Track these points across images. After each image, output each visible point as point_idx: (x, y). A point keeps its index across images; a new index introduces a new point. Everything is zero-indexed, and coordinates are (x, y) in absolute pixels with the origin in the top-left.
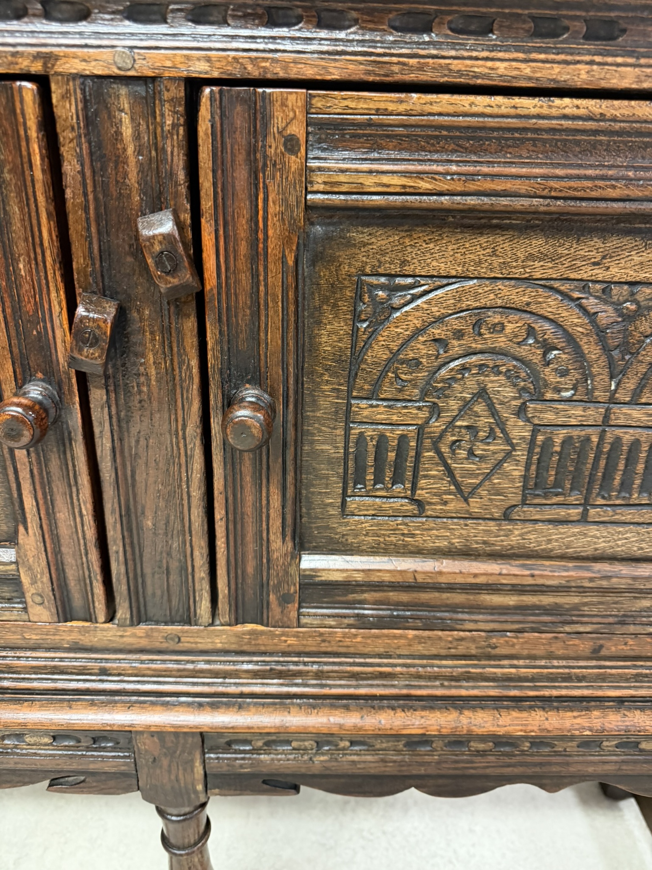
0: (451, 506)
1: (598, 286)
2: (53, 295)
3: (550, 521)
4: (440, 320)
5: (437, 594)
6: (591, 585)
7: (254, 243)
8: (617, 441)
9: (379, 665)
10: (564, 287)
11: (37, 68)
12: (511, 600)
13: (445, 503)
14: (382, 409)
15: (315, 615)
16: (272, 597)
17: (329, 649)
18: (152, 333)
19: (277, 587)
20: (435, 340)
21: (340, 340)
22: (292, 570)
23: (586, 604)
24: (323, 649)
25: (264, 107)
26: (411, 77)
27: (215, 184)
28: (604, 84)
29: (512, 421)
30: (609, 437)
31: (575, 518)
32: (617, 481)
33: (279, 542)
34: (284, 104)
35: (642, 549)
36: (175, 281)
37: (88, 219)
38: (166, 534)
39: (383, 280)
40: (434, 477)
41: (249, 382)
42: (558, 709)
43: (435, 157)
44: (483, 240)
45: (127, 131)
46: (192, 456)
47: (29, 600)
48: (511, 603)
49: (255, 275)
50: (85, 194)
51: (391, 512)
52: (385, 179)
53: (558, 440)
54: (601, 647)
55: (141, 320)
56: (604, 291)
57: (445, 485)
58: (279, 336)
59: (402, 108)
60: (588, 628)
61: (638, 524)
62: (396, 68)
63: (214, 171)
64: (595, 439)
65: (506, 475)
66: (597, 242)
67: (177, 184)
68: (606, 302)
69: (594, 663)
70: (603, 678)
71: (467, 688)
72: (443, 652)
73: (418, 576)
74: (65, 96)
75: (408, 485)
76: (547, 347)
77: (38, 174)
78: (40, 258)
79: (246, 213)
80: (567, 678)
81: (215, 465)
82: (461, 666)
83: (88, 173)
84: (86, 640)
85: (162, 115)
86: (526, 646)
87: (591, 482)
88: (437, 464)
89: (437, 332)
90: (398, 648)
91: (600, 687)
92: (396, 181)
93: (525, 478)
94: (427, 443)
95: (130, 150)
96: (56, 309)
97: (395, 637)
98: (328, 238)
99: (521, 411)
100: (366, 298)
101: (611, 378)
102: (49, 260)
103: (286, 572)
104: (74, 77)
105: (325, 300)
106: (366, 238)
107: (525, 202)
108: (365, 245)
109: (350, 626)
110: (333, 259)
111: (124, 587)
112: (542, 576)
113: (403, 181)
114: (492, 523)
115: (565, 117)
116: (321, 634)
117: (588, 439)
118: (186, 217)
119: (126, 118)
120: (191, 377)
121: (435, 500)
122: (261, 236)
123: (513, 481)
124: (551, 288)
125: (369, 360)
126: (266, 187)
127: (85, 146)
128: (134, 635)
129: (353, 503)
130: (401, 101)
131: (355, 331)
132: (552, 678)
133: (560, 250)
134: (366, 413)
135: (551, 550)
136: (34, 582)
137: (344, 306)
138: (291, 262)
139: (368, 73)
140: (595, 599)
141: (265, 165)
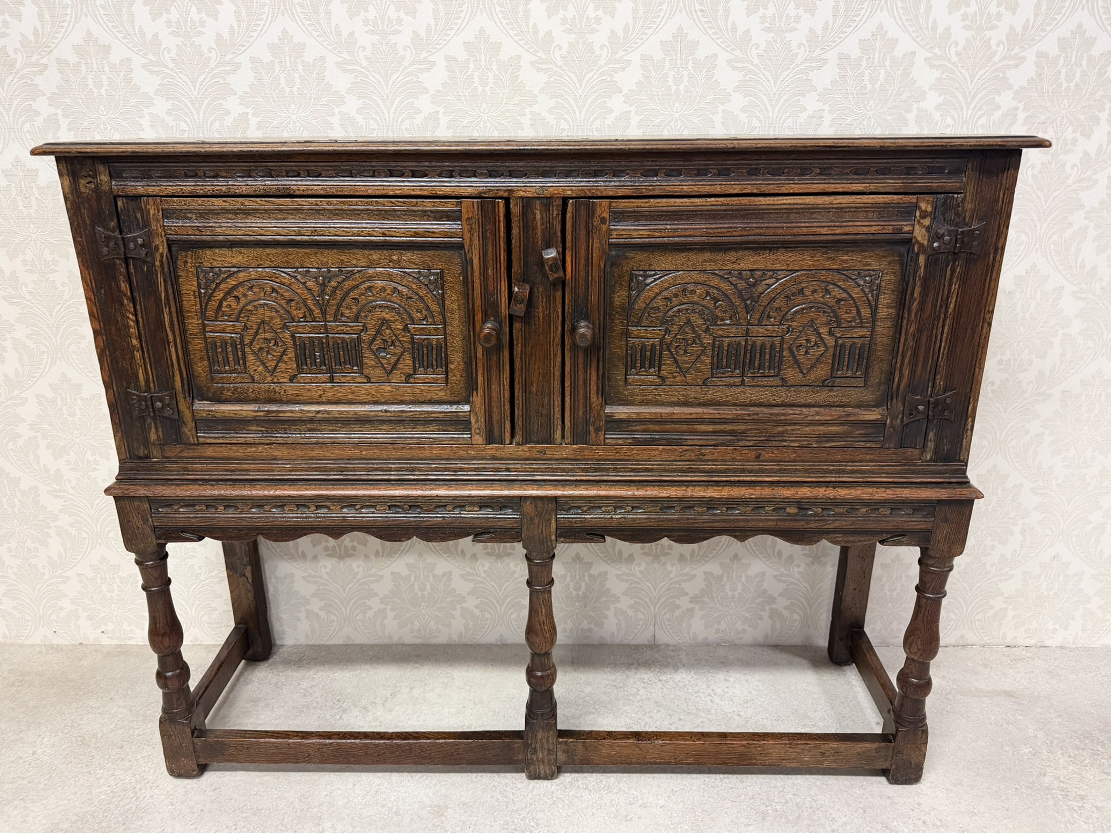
0: (678, 379)
1: (736, 272)
2: (503, 283)
3: (726, 385)
4: (667, 289)
5: (673, 426)
6: (749, 418)
7: (587, 260)
8: (754, 345)
9: (645, 465)
10: (721, 273)
11: (506, 195)
12: (710, 428)
13: (675, 377)
14: (643, 331)
15: (612, 438)
16: (591, 428)
17: (620, 458)
18: (542, 298)
19: (594, 422)
20: (666, 298)
21: (623, 299)
22: (602, 413)
23: (749, 430)
24: (617, 458)
25: (592, 207)
26: (650, 193)
27: (572, 237)
28: (727, 192)
29: (703, 334)
30: (750, 343)
31: (739, 384)
32: (756, 364)
33: (595, 398)
34: (600, 206)
35: (774, 400)
36: (556, 275)
37: (520, 252)
38: (542, 395)
39: (641, 272)
40: (669, 364)
41: (583, 319)
42: (738, 486)
43: (661, 223)
44: (684, 254)
45: (538, 217)
46: (556, 354)
47: (473, 432)
48: (710, 430)
49: (587, 272)
50: (520, 242)
51: (649, 383)
52: (641, 233)
53: (726, 344)
54: (760, 454)
55: (538, 292)
56: (739, 274)
57: (674, 368)
58: (597, 297)
59: (647, 205)
60: (751, 443)
61: (771, 386)
62: (644, 191)
63: (572, 232)
64: (743, 343)
65: (702, 362)
66: (733, 253)
67: (557, 237)
68: (740, 279)
69: (757, 463)
70: (762, 471)
71: (691, 476)
72: (678, 458)
73: (663, 415)
74: (515, 205)
75: (657, 369)
76: (716, 300)
77: (502, 234)
78: (498, 267)
79: (584, 247)
80: (743, 471)
81: (566, 359)
82: (687, 465)
83: (522, 233)
84: (499, 454)
85: (553, 211)
86: (720, 454)
87: (744, 365)
88: (670, 358)
89: (665, 294)
90: (655, 456)
91: (761, 476)
92: (645, 233)
93: (712, 363)
94: (665, 347)
95: (539, 224)
96: (503, 288)
97: (653, 450)
98: (618, 256)
99: (707, 330)
100: (634, 281)
101: (747, 314)
102: (502, 268)
103: (599, 415)
104: (520, 197)
105: (616, 282)
106: (633, 255)
107: (699, 239)
108: (634, 258)
109: (630, 444)
110: (620, 264)
111: (520, 424)
112: (724, 414)
113: (648, 233)
114: (698, 387)
115: (712, 205)
116: (616, 449)
117: (739, 343)
118: (560, 250)
119: (538, 212)
120: (558, 317)
121: (670, 376)
122: (590, 256)
123: (706, 365)
124: (715, 274)
125: (637, 308)
126: (592, 237)
127: (521, 223)
128: (523, 450)
129: (631, 378)
130: (647, 203)
131: (630, 295)
132: (735, 471)
133: (717, 258)
134: (635, 333)
135: (729, 401)
136: (477, 422)
137: (625, 284)
138: (602, 266)
139: (633, 193)
140: (753, 427)
141: (593, 229)
